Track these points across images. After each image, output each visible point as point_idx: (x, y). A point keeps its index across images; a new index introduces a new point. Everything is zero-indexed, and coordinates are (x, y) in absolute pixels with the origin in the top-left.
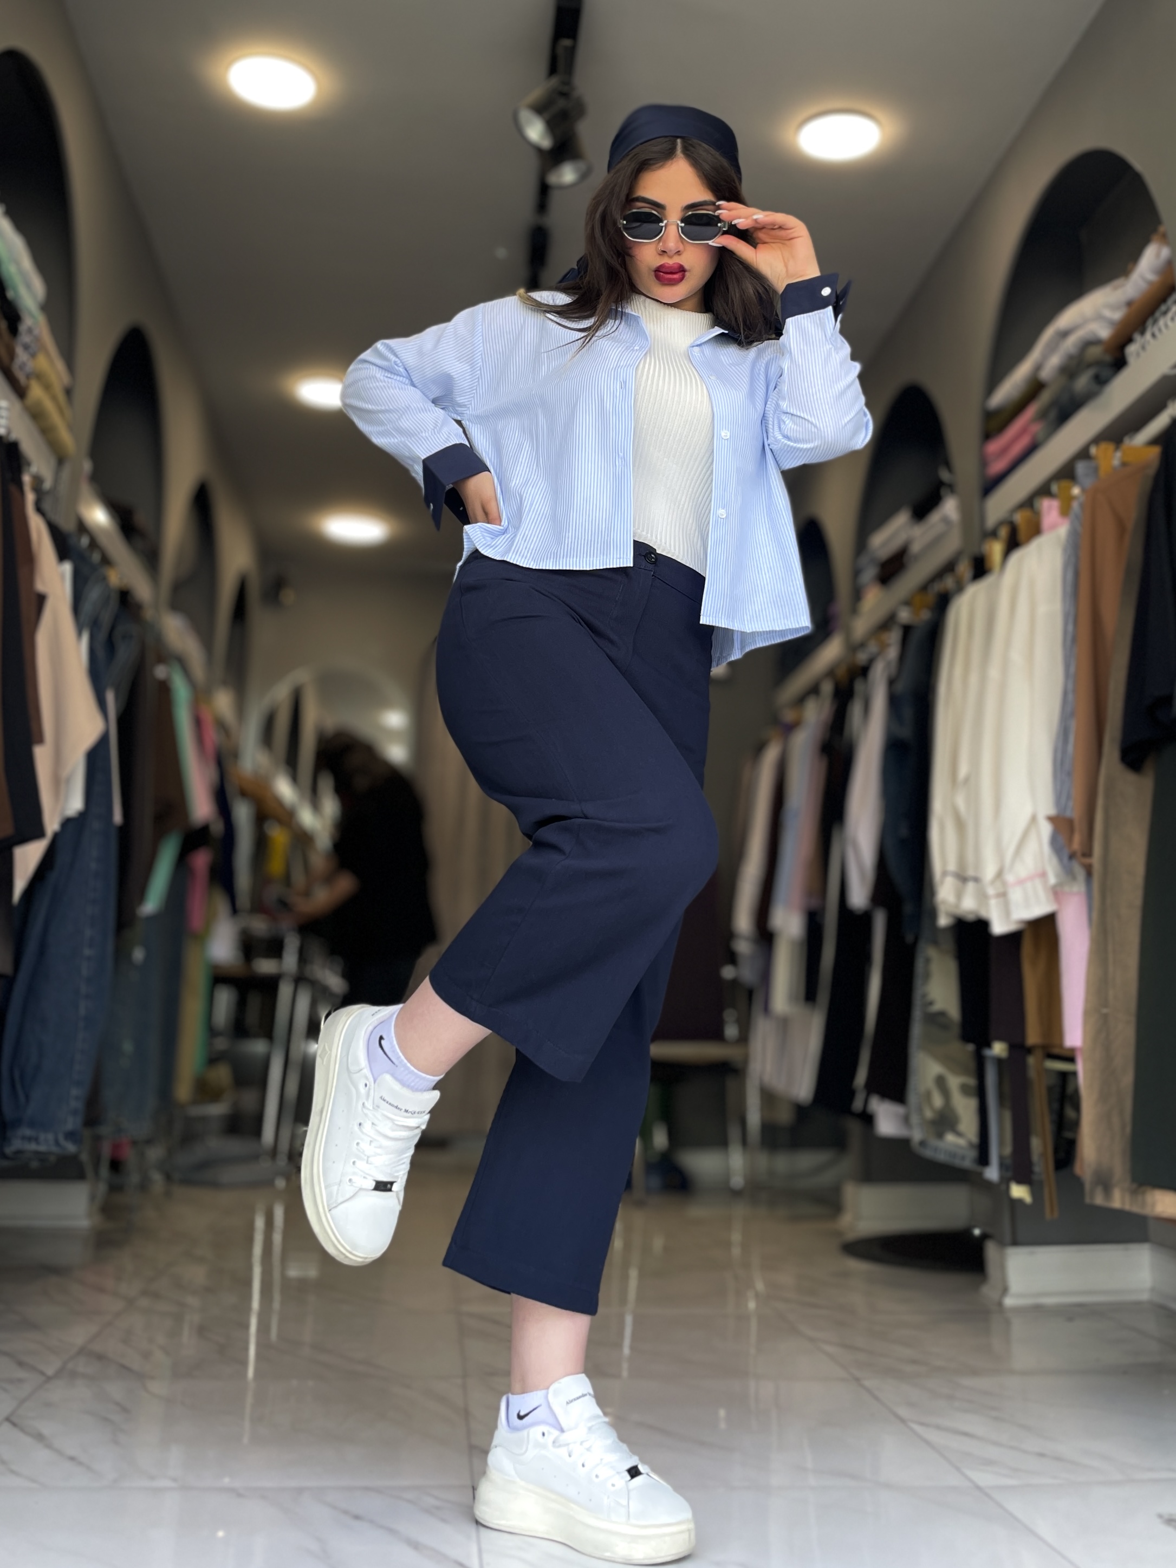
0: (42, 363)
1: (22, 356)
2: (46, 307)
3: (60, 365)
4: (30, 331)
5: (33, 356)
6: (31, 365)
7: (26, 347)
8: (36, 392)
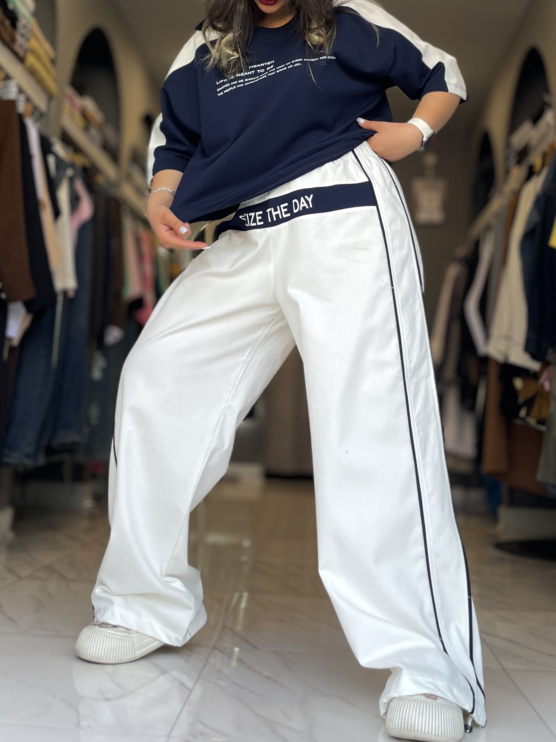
0: (33, 44)
1: (20, 40)
2: (36, 14)
3: (47, 46)
4: (25, 27)
5: (28, 40)
6: (26, 45)
7: (23, 35)
8: (31, 60)
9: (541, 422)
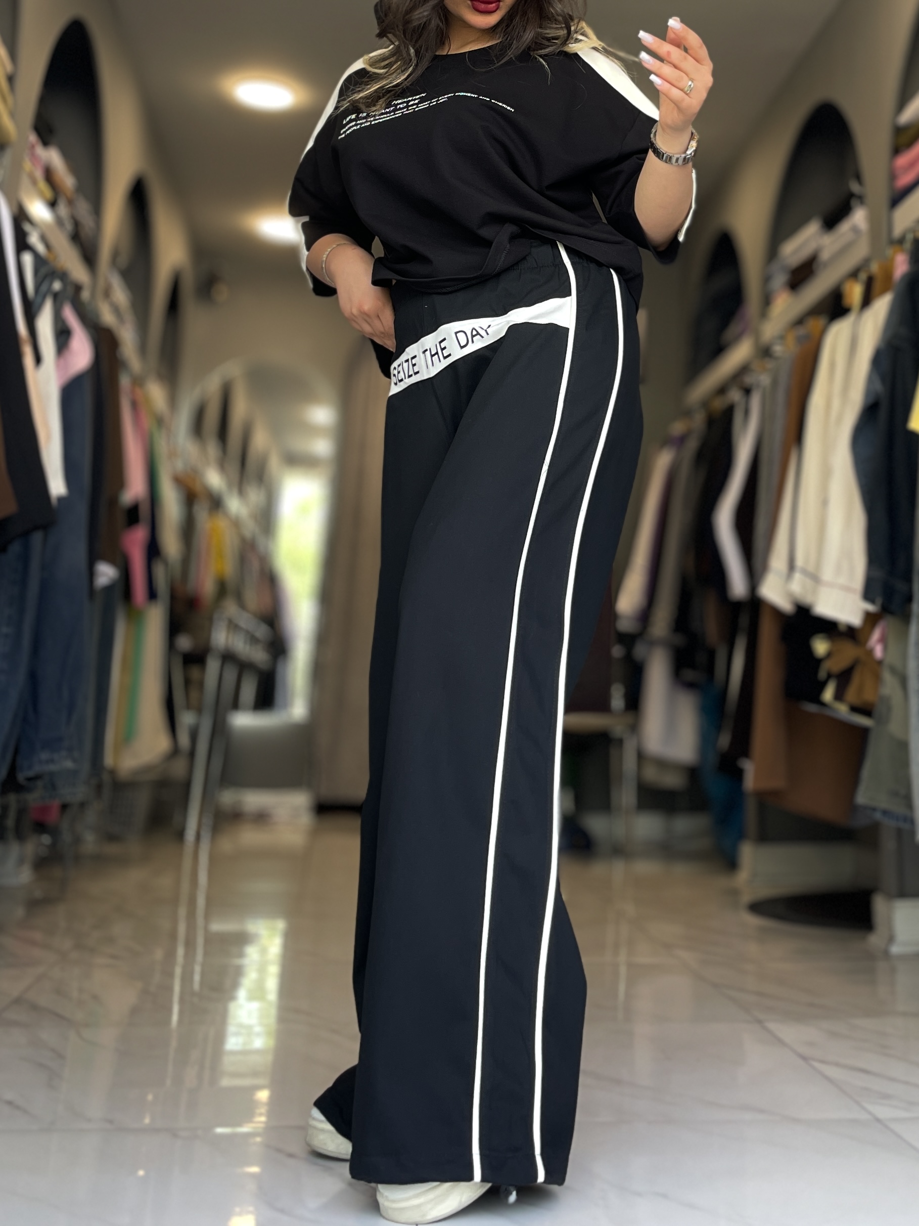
9: (865, 710)
